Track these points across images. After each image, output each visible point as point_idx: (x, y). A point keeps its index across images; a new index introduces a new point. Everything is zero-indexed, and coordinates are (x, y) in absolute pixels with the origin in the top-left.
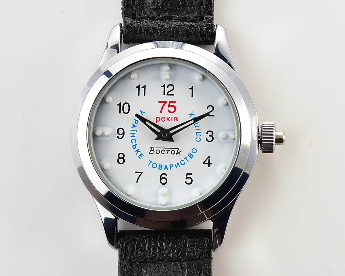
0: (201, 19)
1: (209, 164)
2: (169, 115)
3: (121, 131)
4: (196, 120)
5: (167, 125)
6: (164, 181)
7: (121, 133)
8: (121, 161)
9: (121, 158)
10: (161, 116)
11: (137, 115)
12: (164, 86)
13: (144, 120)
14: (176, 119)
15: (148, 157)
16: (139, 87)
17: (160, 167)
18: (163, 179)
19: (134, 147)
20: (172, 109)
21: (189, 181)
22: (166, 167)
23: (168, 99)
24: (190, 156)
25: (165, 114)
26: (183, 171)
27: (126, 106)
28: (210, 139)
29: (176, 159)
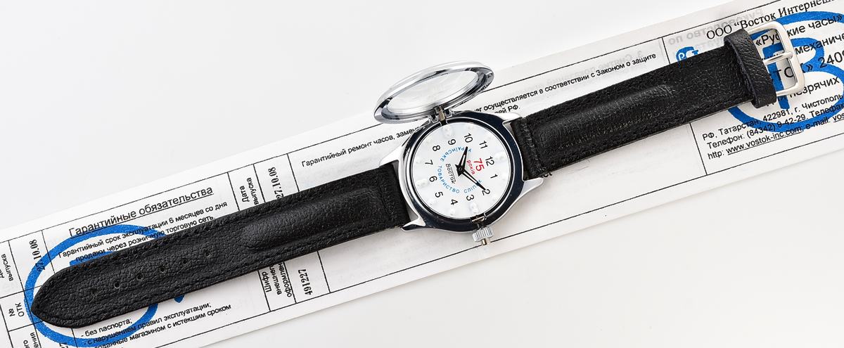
0: (543, 166)
1: (453, 203)
2: (474, 168)
3: (453, 142)
4: (478, 184)
5: (467, 168)
6: (432, 179)
7: (452, 142)
8: (435, 149)
9: (437, 148)
10: (472, 163)
11: (467, 148)
12: (491, 158)
13: (465, 153)
14: (473, 173)
15: (443, 164)
16: (485, 142)
17: (440, 174)
18: (433, 178)
19: (447, 153)
20: (479, 168)
21: (438, 195)
22: (441, 178)
23: (484, 163)
24: (454, 190)
25: (474, 165)
26: (443, 189)
27: (470, 139)
28: (469, 198)
29: (449, 182)
